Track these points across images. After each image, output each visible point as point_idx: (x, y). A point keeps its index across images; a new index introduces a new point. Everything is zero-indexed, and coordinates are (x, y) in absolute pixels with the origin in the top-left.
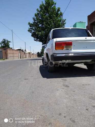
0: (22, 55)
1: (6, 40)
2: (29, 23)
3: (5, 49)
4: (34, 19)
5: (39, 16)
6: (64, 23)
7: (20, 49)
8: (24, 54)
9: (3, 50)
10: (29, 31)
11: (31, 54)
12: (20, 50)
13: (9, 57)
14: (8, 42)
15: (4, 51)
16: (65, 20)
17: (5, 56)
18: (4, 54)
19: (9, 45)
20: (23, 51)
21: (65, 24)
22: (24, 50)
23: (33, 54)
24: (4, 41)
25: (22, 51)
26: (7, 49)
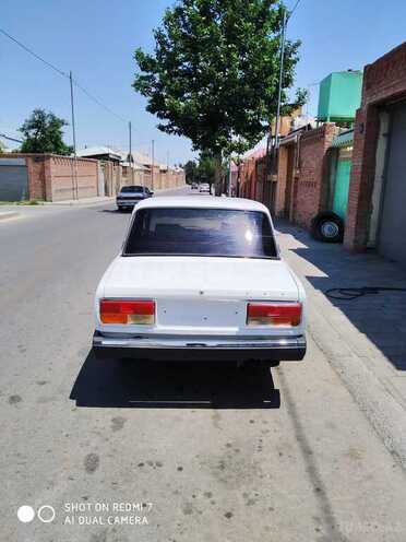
0: (115, 178)
1: (47, 113)
2: (139, 55)
3: (37, 160)
4: (159, 37)
5: (184, 20)
6: (293, 57)
7: (107, 155)
8: (125, 173)
9: (30, 161)
10: (137, 86)
11: (156, 171)
12: (104, 157)
13: (57, 191)
14: (56, 123)
15: (34, 167)
16: (298, 44)
17: (40, 189)
18: (34, 180)
19: (61, 133)
20: (116, 161)
21: (295, 62)
22: (124, 158)
23: (164, 171)
24: (37, 118)
25: (114, 160)
26: (49, 157)
